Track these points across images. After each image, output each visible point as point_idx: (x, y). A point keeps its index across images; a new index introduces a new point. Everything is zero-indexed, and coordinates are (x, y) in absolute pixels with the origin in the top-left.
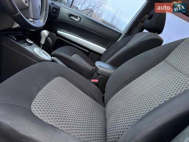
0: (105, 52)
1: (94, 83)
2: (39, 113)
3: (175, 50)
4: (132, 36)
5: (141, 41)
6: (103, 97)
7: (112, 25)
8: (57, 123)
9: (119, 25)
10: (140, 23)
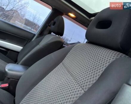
6: (14, 100)
10: (48, 27)
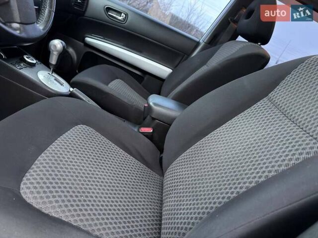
0: (171, 75)
1: (146, 135)
2: (35, 198)
3: (286, 78)
4: (218, 46)
5: (231, 57)
6: (161, 159)
7: (189, 24)
8: (68, 214)
9: (200, 23)
10: (232, 24)
